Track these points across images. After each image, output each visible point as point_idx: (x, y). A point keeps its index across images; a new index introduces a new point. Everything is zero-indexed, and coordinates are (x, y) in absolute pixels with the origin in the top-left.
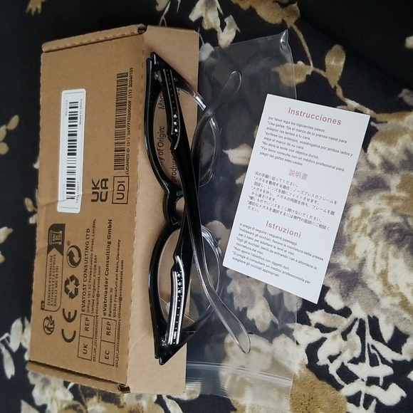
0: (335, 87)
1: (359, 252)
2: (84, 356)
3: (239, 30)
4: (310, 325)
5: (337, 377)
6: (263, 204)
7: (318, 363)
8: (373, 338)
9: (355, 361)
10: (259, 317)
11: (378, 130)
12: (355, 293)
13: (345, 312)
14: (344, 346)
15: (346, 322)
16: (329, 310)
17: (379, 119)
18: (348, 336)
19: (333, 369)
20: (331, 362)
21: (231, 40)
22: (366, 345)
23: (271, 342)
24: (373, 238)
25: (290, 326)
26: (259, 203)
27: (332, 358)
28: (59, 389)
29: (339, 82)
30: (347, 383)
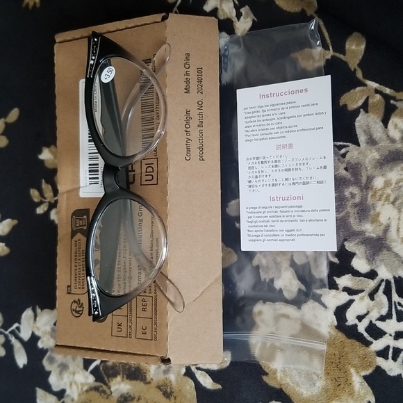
0: (355, 69)
1: (383, 219)
2: (119, 334)
3: (256, 19)
4: (338, 289)
5: (366, 335)
6: (261, 183)
7: (347, 324)
8: (400, 296)
9: (382, 319)
10: (286, 286)
11: (397, 108)
12: (381, 257)
13: (372, 275)
14: (371, 305)
15: (372, 284)
16: (356, 274)
17: (398, 98)
18: (375, 296)
19: (362, 327)
20: (360, 321)
21: (247, 29)
22: (393, 303)
23: (299, 308)
24: (397, 206)
25: (318, 292)
26: (258, 184)
27: (360, 318)
28: (79, 372)
29: (359, 65)
30: (376, 339)
